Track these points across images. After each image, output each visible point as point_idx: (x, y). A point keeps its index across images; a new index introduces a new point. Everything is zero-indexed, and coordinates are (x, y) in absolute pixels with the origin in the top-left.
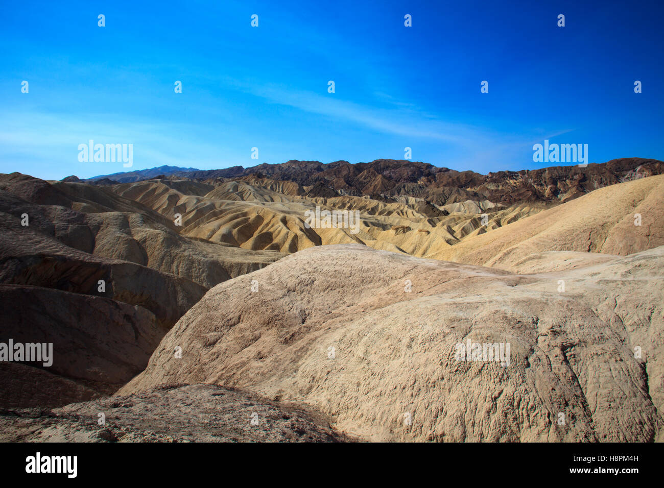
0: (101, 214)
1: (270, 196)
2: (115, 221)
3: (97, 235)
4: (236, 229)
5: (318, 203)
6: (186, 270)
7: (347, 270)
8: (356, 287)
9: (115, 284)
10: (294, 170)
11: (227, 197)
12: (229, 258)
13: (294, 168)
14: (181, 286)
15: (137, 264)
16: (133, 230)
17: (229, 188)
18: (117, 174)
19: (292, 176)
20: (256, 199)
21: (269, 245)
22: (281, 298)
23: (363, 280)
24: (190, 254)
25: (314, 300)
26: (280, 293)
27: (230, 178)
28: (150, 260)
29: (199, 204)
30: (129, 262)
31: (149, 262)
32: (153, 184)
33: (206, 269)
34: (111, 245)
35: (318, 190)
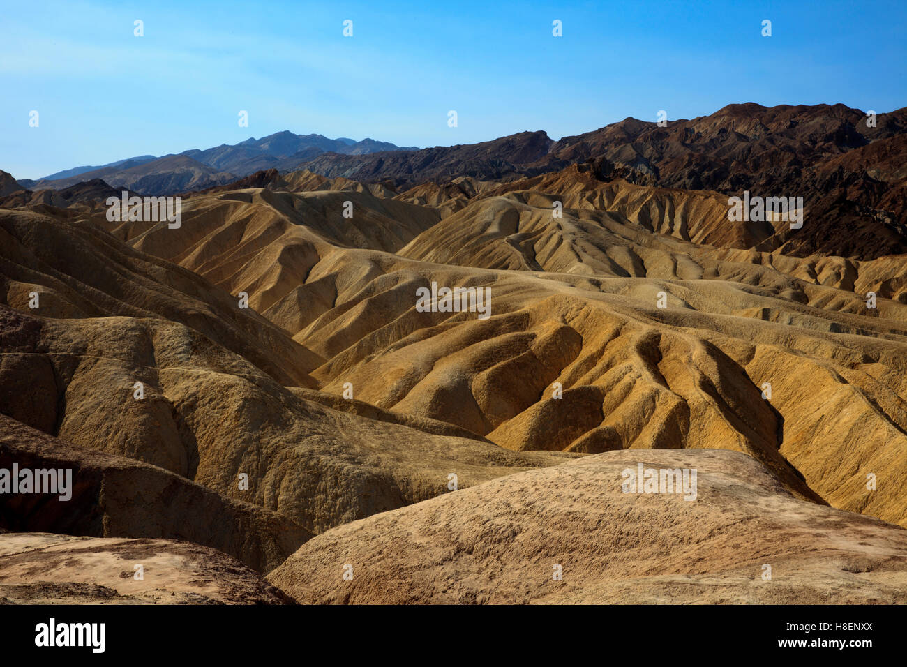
0: (81, 321)
1: (632, 253)
2: (116, 345)
3: (69, 383)
4: (484, 374)
5: (821, 278)
6: (298, 498)
7: (593, 513)
8: (599, 553)
9: (110, 521)
10: (743, 145)
11: (478, 255)
12: (426, 471)
13: (741, 137)
14: (274, 541)
15: (167, 472)
16: (165, 372)
17: (486, 219)
18: (130, 164)
19: (734, 170)
20: (581, 261)
21: (587, 435)
22: (438, 564)
23: (618, 540)
24: (312, 452)
25: (504, 576)
26: (439, 553)
27: (498, 176)
28: (204, 462)
29: (376, 280)
30: (146, 465)
31: (200, 468)
32: (236, 206)
33: (355, 499)
34: (103, 414)
35: (825, 227)
